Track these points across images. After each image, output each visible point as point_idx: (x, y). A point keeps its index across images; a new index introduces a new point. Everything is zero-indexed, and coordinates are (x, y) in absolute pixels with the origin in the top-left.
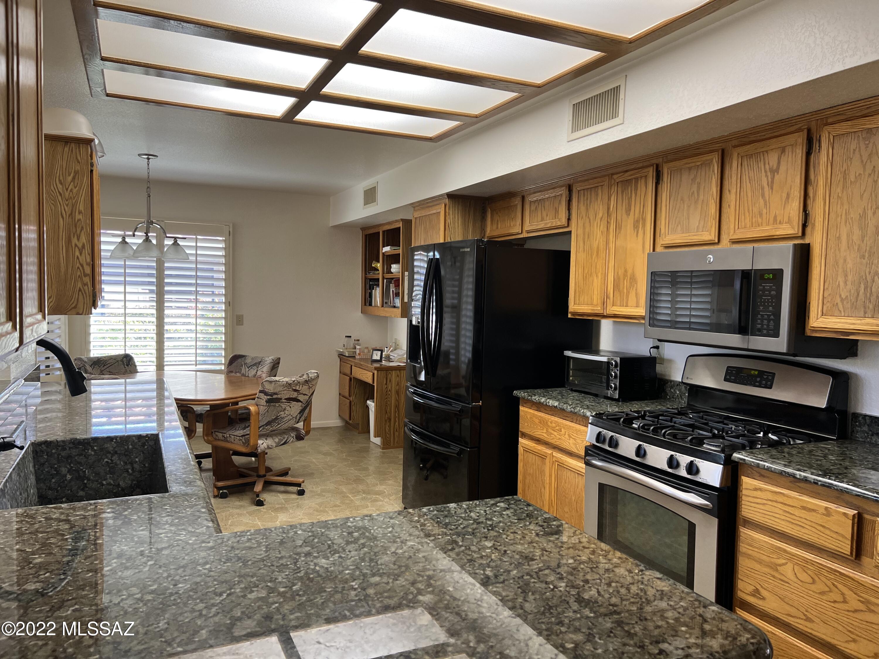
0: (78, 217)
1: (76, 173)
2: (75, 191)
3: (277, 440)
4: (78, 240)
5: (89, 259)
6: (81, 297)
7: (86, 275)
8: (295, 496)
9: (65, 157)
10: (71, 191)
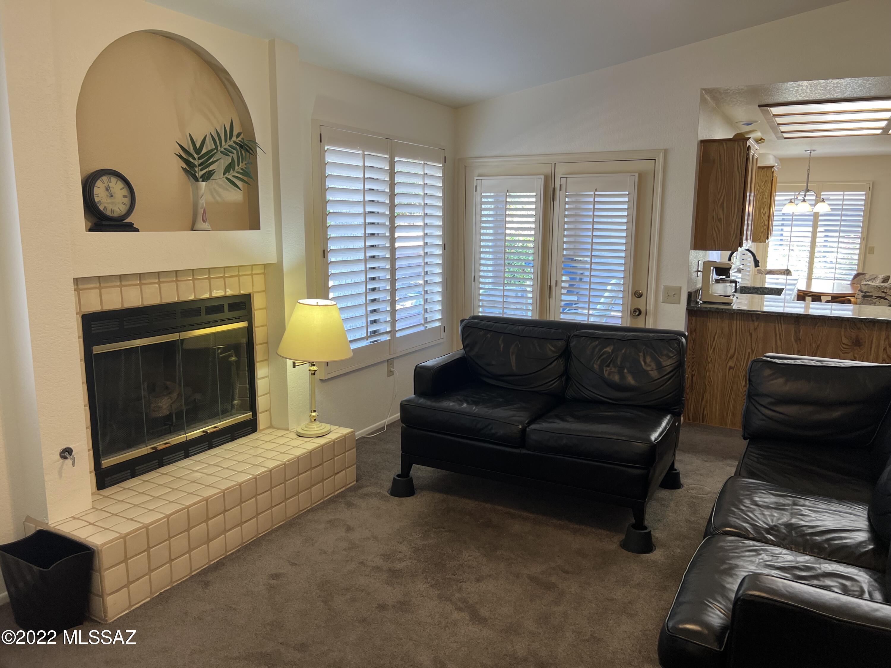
0: (764, 200)
1: (766, 181)
2: (764, 189)
4: (764, 210)
5: (767, 218)
6: (762, 235)
7: (765, 225)
9: (762, 175)
10: (763, 189)
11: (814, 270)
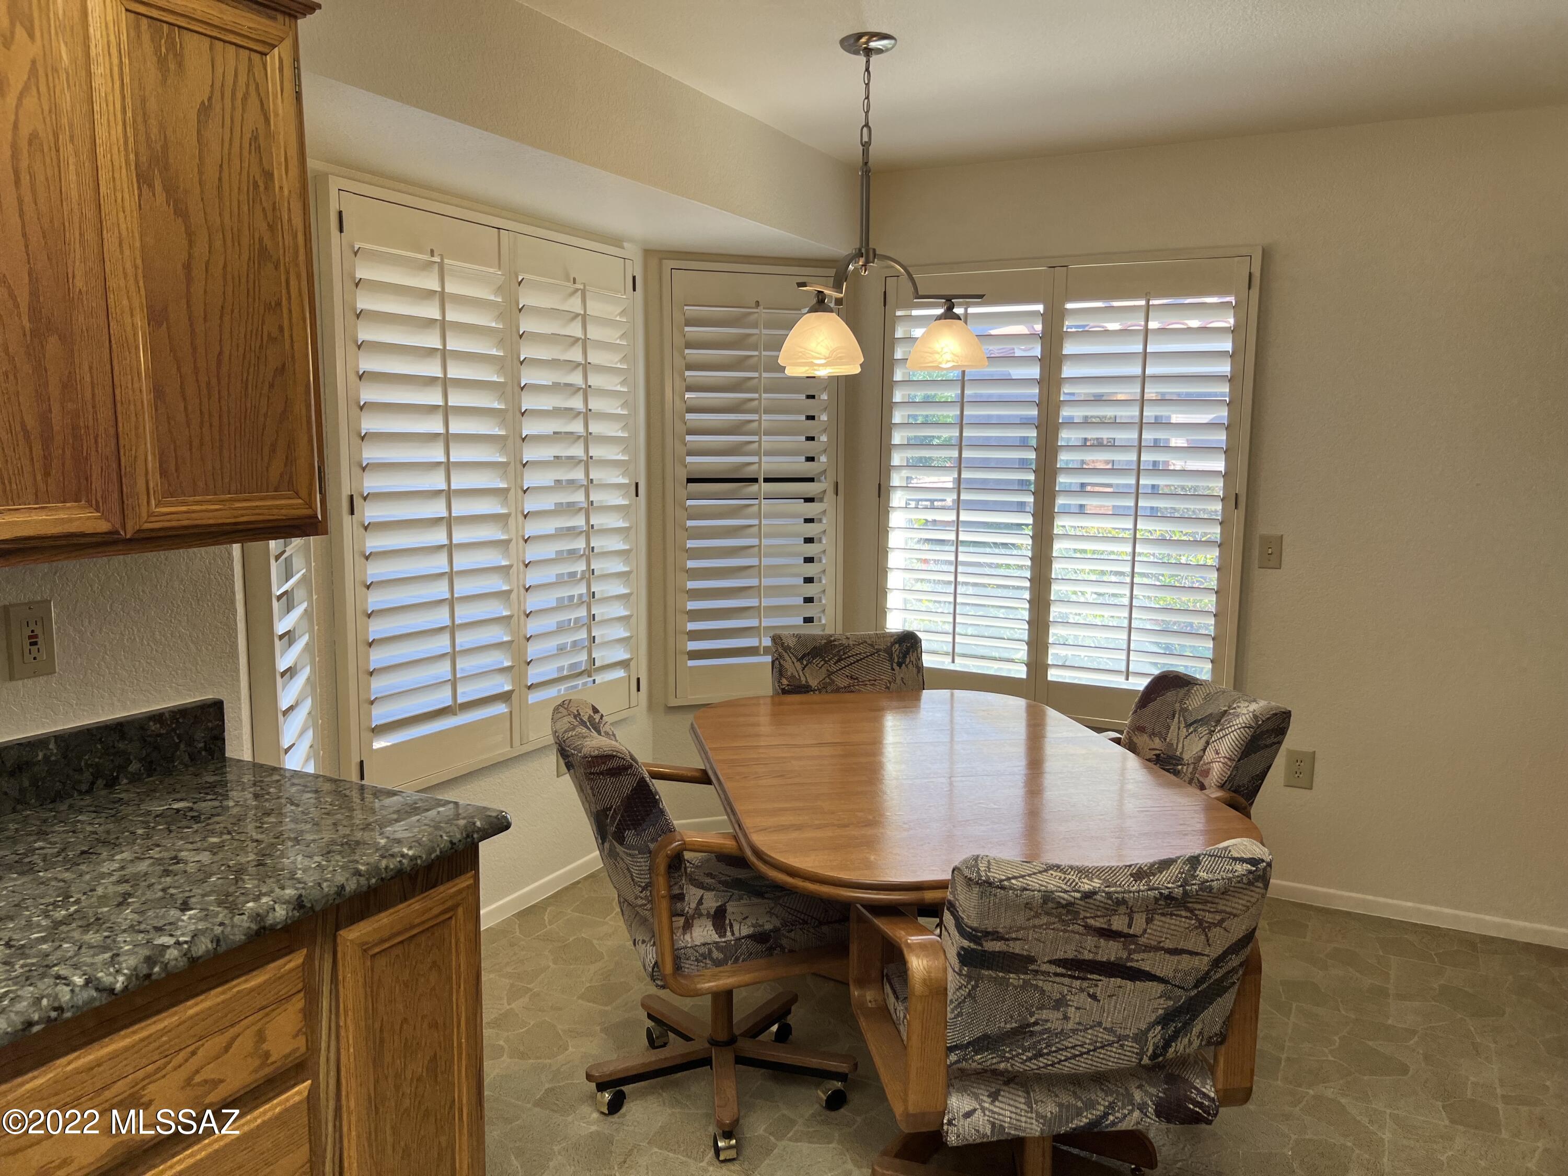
11: (1055, 634)
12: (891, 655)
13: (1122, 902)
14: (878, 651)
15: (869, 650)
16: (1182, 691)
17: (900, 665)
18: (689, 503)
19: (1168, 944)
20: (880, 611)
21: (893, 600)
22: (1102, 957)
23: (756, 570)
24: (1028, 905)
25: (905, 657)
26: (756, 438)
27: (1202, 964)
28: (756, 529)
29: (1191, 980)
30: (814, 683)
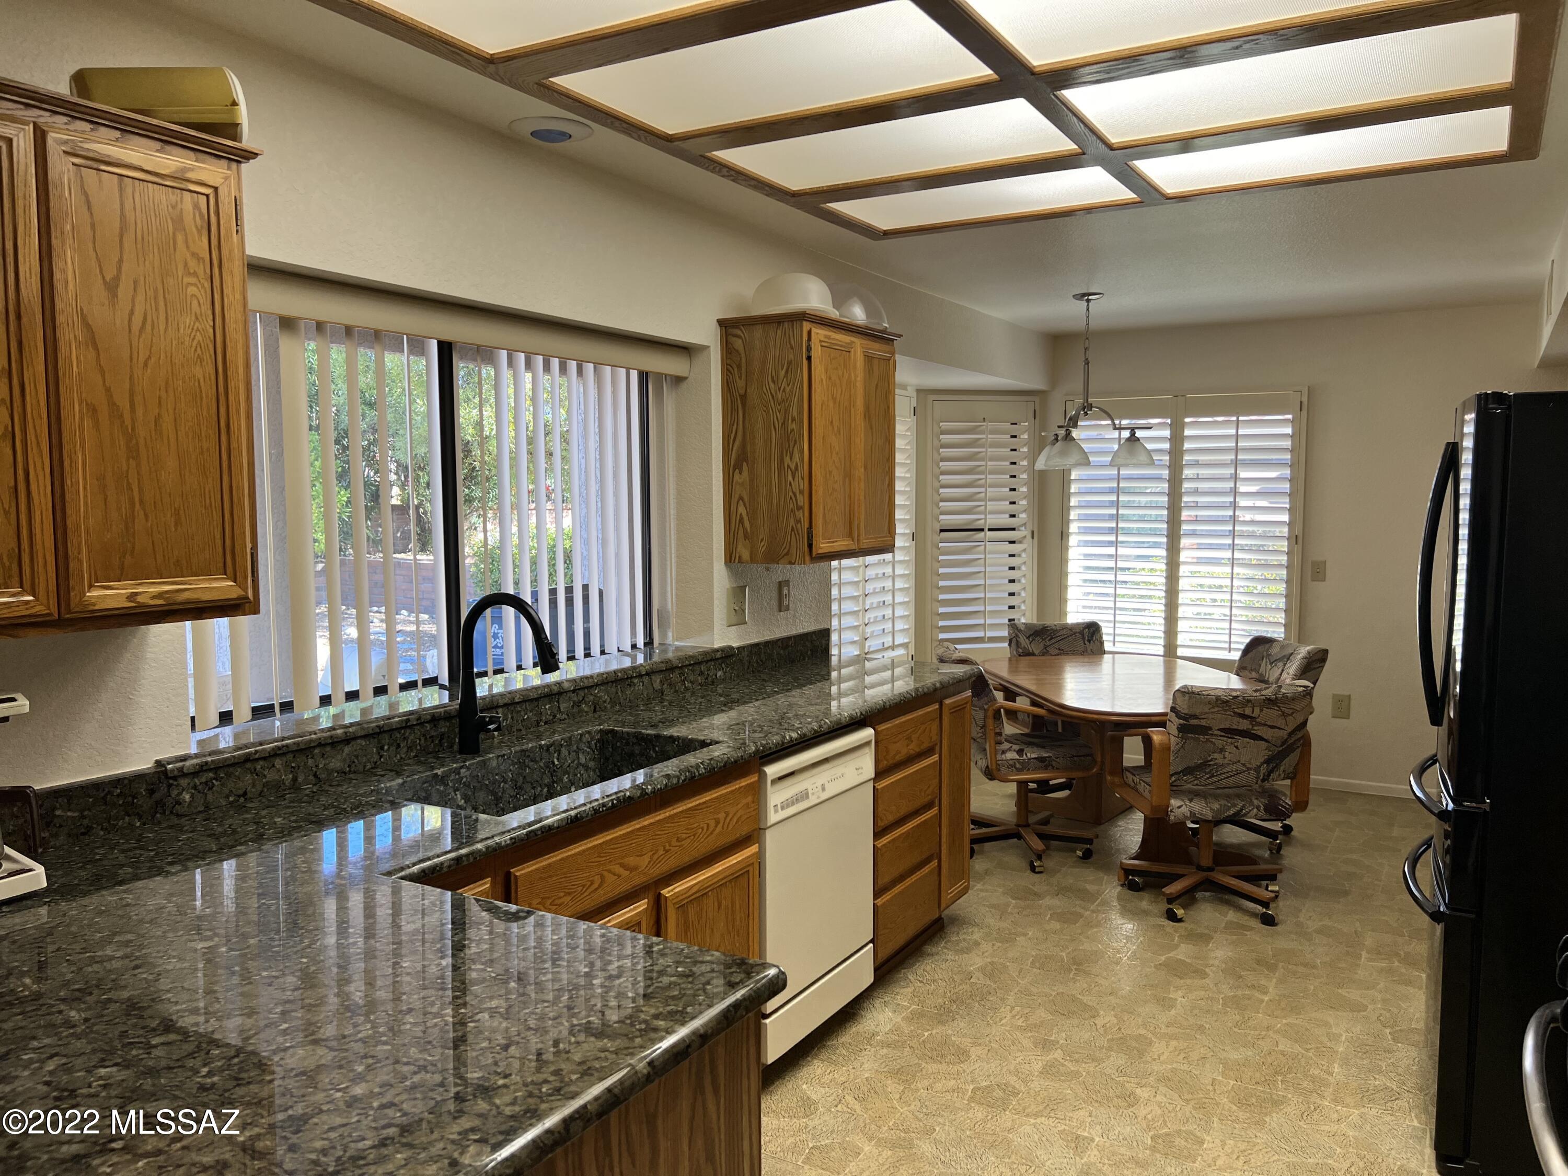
1: (790, 363)
2: (788, 389)
3: (1216, 806)
4: (791, 458)
5: (802, 485)
6: (794, 540)
7: (800, 508)
8: (1256, 924)
10: (784, 390)
11: (1182, 625)
12: (1083, 635)
13: (1249, 701)
14: (1075, 633)
15: (1069, 633)
16: (1267, 646)
17: (1089, 641)
18: (941, 545)
19: (1269, 723)
20: (1063, 613)
21: (1071, 606)
22: (1241, 728)
23: (982, 588)
24: (1209, 703)
25: (1092, 636)
26: (983, 503)
27: (1284, 734)
28: (982, 561)
29: (1279, 743)
30: (1036, 652)
